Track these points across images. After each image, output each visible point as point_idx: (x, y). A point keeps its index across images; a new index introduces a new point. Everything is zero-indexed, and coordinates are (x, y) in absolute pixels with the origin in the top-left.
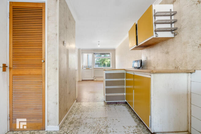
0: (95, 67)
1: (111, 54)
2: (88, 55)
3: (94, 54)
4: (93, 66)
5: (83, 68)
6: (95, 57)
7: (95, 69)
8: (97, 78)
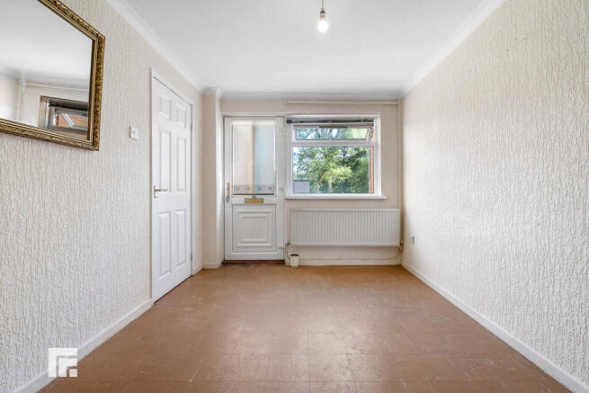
0: (290, 194)
1: (378, 123)
2: (254, 129)
3: (289, 122)
4: (282, 190)
5: (226, 199)
6: (294, 140)
7: (293, 205)
8: (302, 254)
